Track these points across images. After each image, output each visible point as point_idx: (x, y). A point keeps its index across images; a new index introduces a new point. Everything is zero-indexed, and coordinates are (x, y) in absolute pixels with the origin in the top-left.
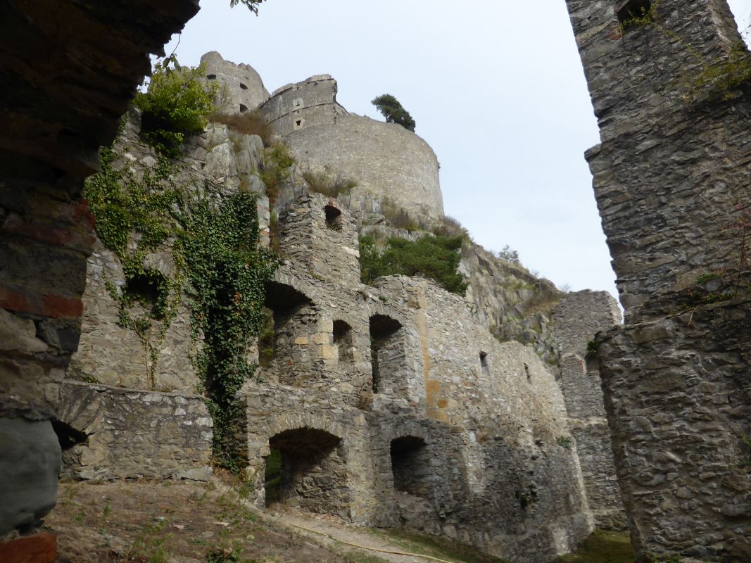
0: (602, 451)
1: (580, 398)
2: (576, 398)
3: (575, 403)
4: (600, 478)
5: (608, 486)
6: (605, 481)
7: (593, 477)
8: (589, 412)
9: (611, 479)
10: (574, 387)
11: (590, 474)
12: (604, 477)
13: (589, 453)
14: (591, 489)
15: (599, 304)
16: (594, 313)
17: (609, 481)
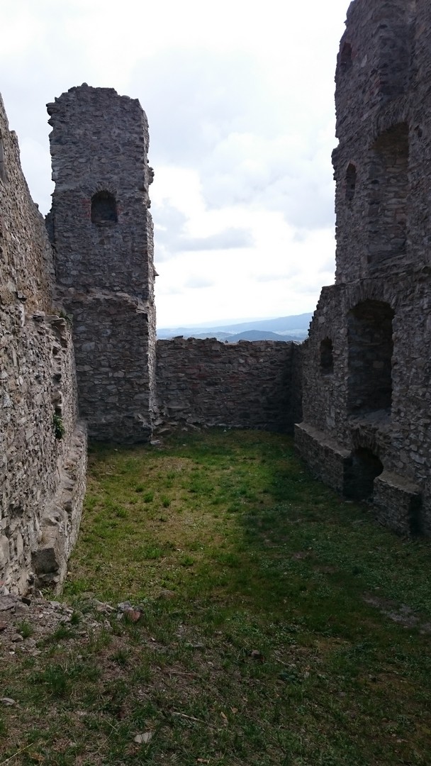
0: (109, 337)
1: (79, 257)
2: (72, 257)
3: (70, 264)
4: (100, 374)
5: (111, 384)
6: (108, 378)
7: (92, 372)
8: (91, 280)
9: (116, 375)
10: (71, 240)
11: (87, 368)
12: (107, 373)
13: (90, 340)
14: (86, 390)
15: (128, 118)
16: (117, 131)
17: (113, 378)
